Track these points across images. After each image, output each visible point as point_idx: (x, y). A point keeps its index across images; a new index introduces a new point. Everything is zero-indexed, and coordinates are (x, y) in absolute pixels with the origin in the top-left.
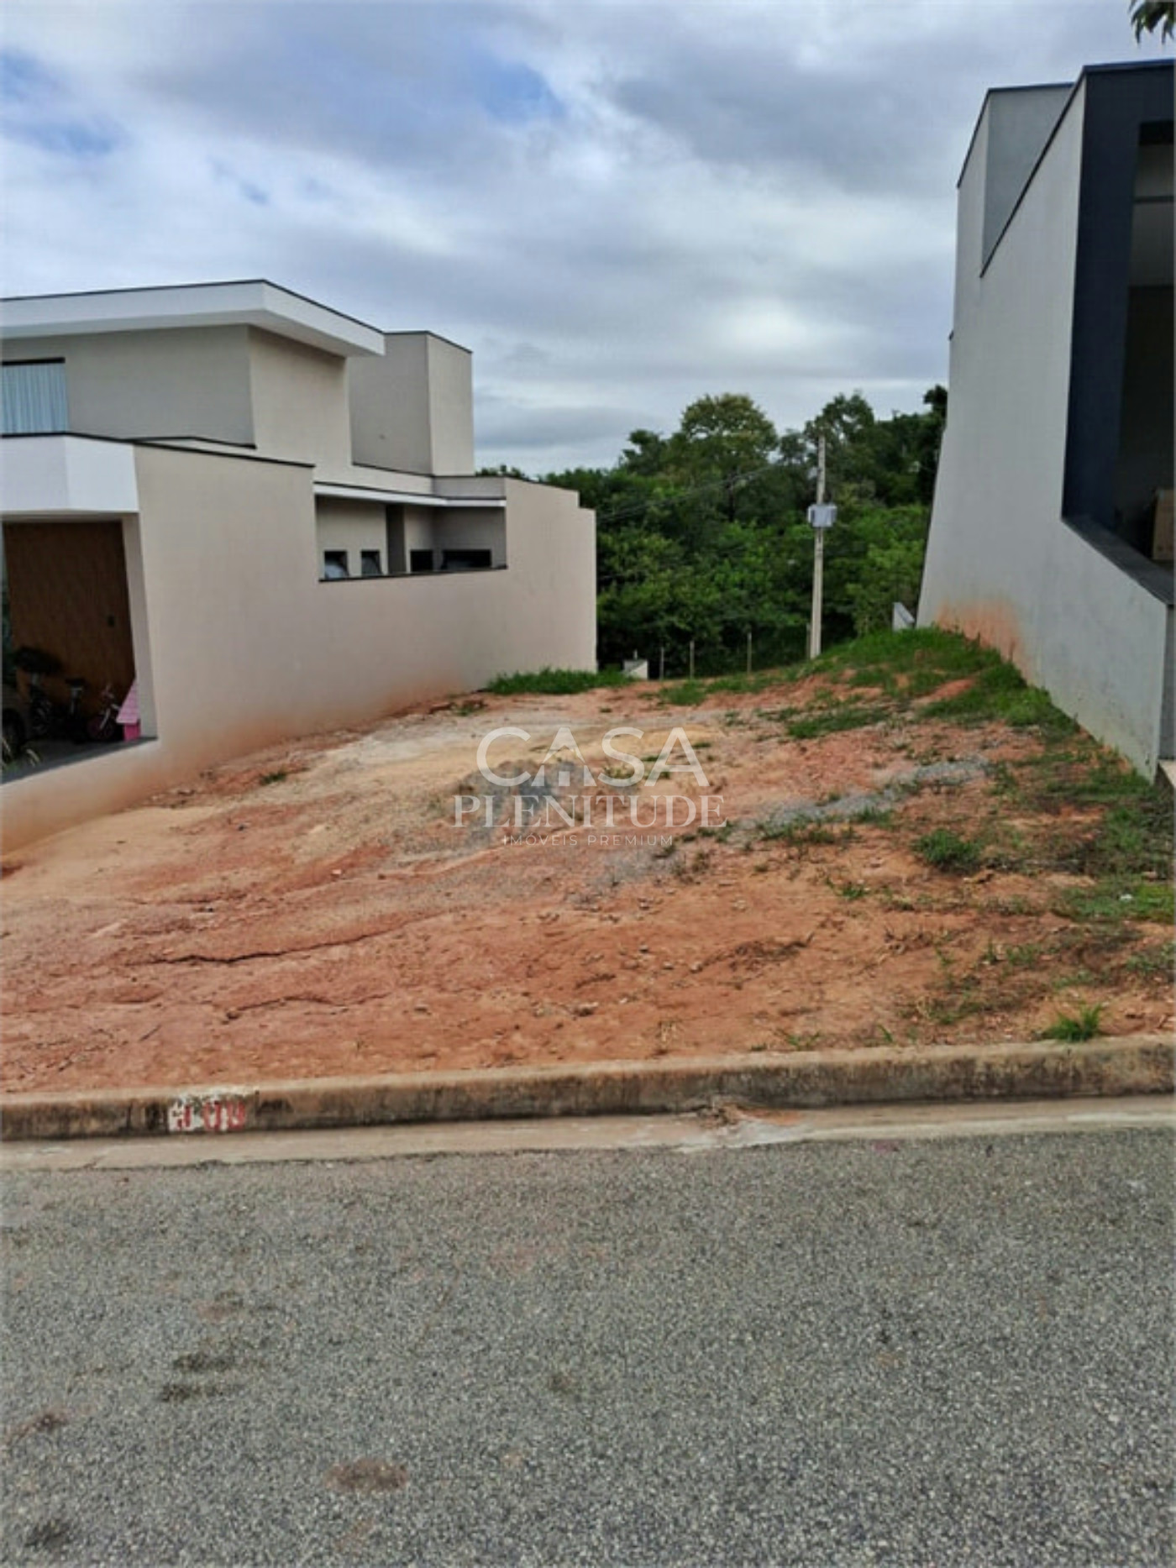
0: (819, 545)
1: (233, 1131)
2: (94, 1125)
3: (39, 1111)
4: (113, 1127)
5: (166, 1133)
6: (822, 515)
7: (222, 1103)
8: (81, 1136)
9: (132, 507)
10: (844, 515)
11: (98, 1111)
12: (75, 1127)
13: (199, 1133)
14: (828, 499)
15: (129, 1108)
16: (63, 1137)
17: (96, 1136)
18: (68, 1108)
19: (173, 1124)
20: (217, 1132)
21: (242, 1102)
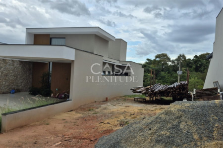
0: (179, 77)
6: (180, 73)
9: (74, 59)
10: (183, 73)
14: (181, 70)
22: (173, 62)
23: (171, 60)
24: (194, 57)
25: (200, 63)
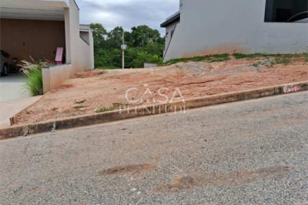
1: (298, 91)
2: (267, 93)
3: (253, 92)
4: (272, 93)
5: (284, 93)
6: (124, 47)
7: (294, 86)
8: (264, 96)
11: (267, 90)
12: (263, 94)
13: (291, 92)
14: (125, 44)
15: (274, 89)
16: (261, 97)
17: (268, 96)
18: (260, 90)
19: (285, 91)
20: (294, 92)
21: (298, 85)
22: (109, 35)
23: (108, 32)
24: (132, 29)
25: (140, 37)
